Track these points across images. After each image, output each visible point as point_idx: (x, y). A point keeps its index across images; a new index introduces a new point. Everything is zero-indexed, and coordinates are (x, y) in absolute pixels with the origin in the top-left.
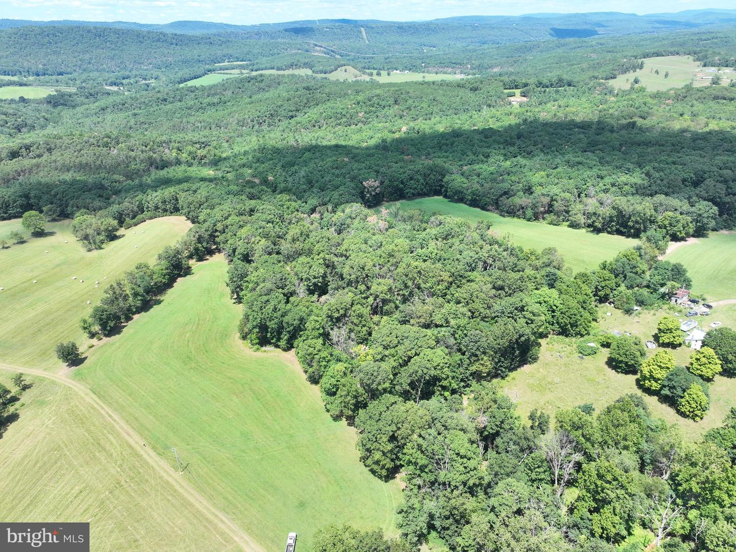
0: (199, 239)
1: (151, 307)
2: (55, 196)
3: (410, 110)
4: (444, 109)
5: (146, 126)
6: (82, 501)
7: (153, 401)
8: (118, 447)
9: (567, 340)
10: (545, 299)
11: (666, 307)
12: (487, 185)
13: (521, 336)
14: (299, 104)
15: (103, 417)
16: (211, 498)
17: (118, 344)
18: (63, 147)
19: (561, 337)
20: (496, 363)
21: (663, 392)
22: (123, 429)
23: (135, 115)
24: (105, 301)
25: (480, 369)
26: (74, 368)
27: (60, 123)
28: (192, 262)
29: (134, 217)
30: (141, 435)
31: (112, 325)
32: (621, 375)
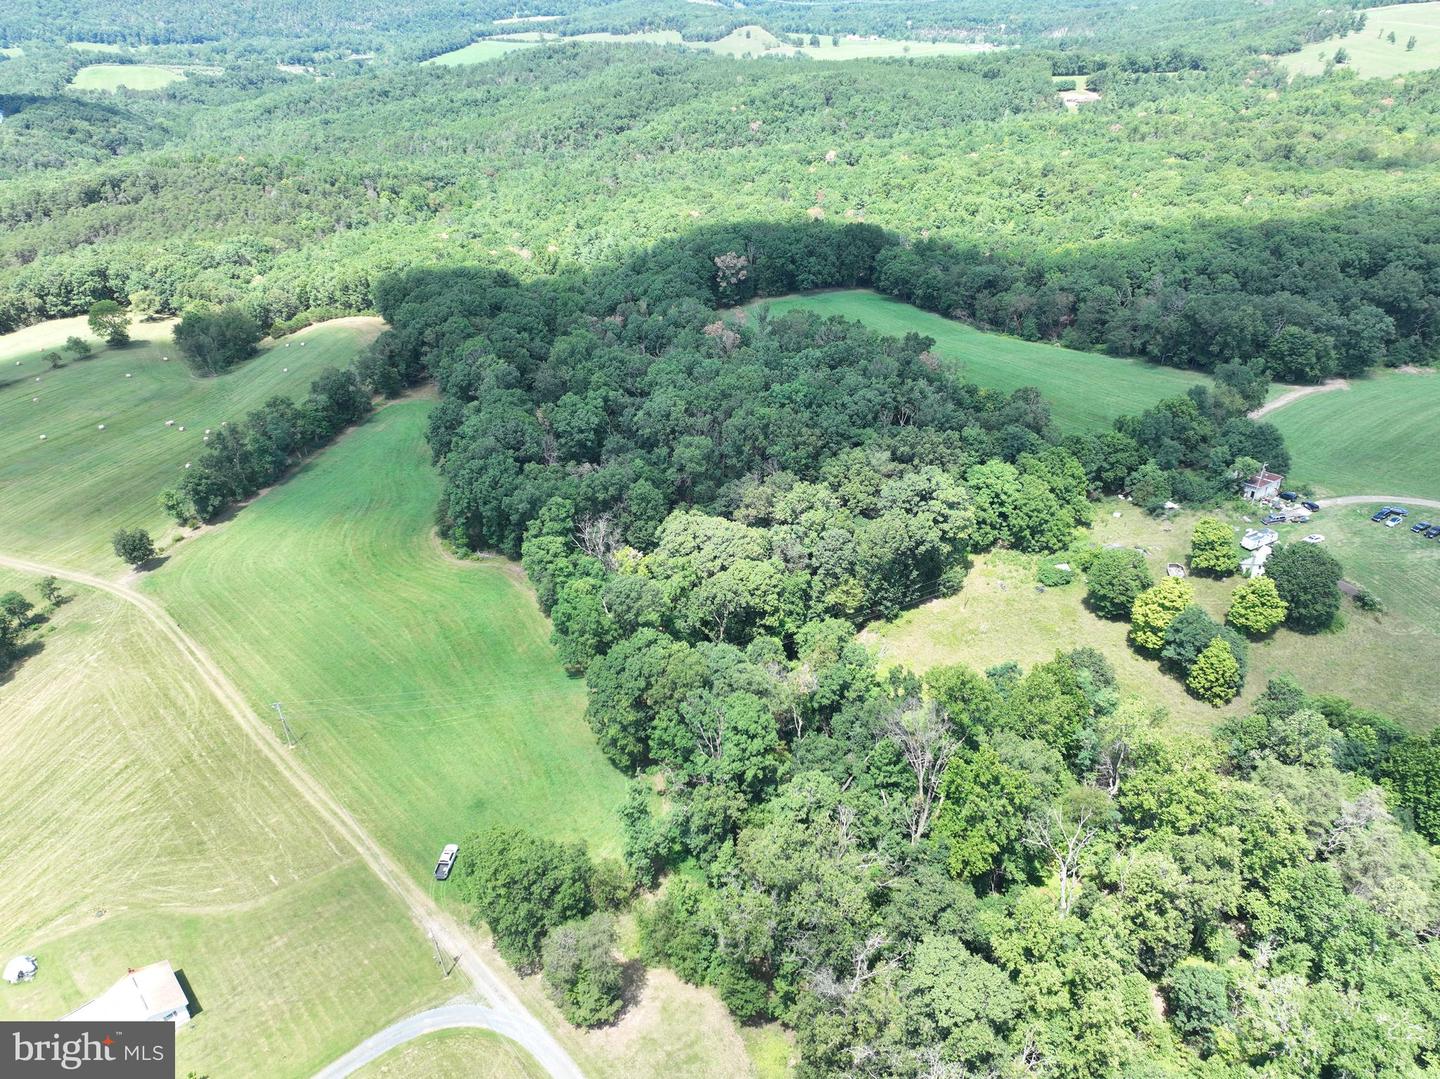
0: (391, 357)
1: (294, 475)
2: (152, 274)
3: (855, 117)
4: (922, 116)
5: (346, 145)
6: (127, 780)
7: (267, 633)
8: (197, 702)
9: (1024, 558)
10: (989, 481)
11: (1229, 505)
12: (956, 269)
13: (919, 544)
14: (637, 103)
15: (179, 653)
16: (334, 785)
17: (224, 538)
18: (180, 184)
19: (1014, 553)
20: (875, 592)
21: (1165, 653)
22: (208, 673)
23: (327, 122)
24: (207, 462)
25: (842, 601)
26: (145, 574)
27: (188, 139)
28: (377, 400)
29: (289, 318)
30: (238, 685)
31: (216, 503)
32: (1104, 621)
